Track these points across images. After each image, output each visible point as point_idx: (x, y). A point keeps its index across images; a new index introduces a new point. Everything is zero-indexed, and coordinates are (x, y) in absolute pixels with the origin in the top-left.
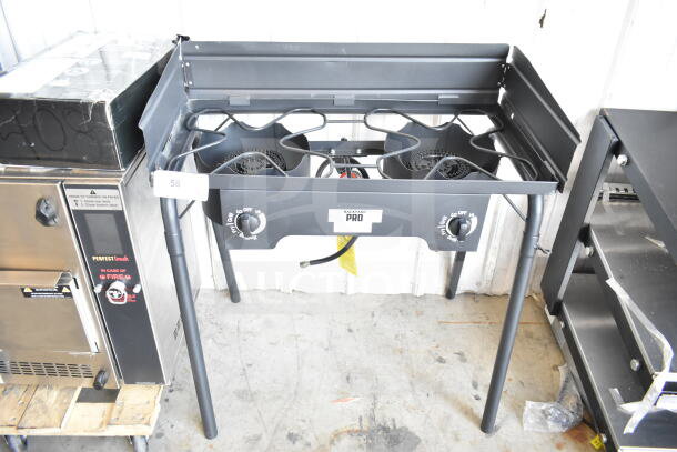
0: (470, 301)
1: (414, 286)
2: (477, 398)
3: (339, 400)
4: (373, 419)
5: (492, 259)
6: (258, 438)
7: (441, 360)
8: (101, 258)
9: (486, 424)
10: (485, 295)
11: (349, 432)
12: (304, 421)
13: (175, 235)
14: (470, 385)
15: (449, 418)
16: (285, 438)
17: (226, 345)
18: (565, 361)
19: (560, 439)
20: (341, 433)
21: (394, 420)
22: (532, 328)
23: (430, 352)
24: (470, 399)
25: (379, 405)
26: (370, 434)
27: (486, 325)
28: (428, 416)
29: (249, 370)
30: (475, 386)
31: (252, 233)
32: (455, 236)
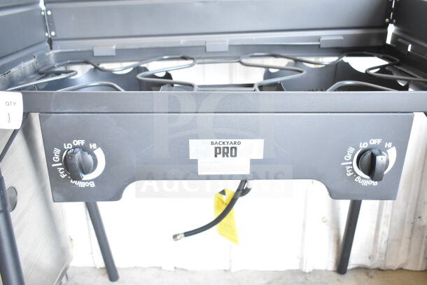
1: (302, 260)
10: (379, 269)
31: (85, 177)
32: (368, 177)
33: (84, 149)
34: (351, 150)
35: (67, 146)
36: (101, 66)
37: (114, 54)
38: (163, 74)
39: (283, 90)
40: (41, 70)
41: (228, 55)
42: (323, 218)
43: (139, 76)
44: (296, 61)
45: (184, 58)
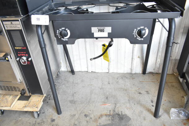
0: (151, 75)
1: (131, 70)
2: (153, 106)
3: (103, 104)
4: (114, 111)
5: (159, 60)
6: (74, 115)
7: (140, 93)
8: (18, 48)
9: (156, 115)
10: (157, 73)
11: (105, 115)
12: (90, 111)
13: (42, 40)
14: (150, 102)
15: (142, 112)
16: (83, 116)
17: (68, 87)
18: (187, 95)
19: (185, 121)
20: (102, 115)
21: (122, 112)
22: (174, 84)
23: (136, 90)
24: (150, 106)
25: (117, 107)
26: (113, 116)
27: (157, 83)
28: (134, 111)
29: (75, 95)
30: (152, 102)
31: (65, 38)
32: (140, 37)
33: (65, 30)
34: (135, 30)
35: (60, 30)
36: (68, 7)
37: (71, 3)
38: (85, 10)
39: (119, 13)
40: (51, 9)
41: (106, 3)
42: (139, 56)
43: (79, 10)
44: (127, 4)
45: (93, 4)
